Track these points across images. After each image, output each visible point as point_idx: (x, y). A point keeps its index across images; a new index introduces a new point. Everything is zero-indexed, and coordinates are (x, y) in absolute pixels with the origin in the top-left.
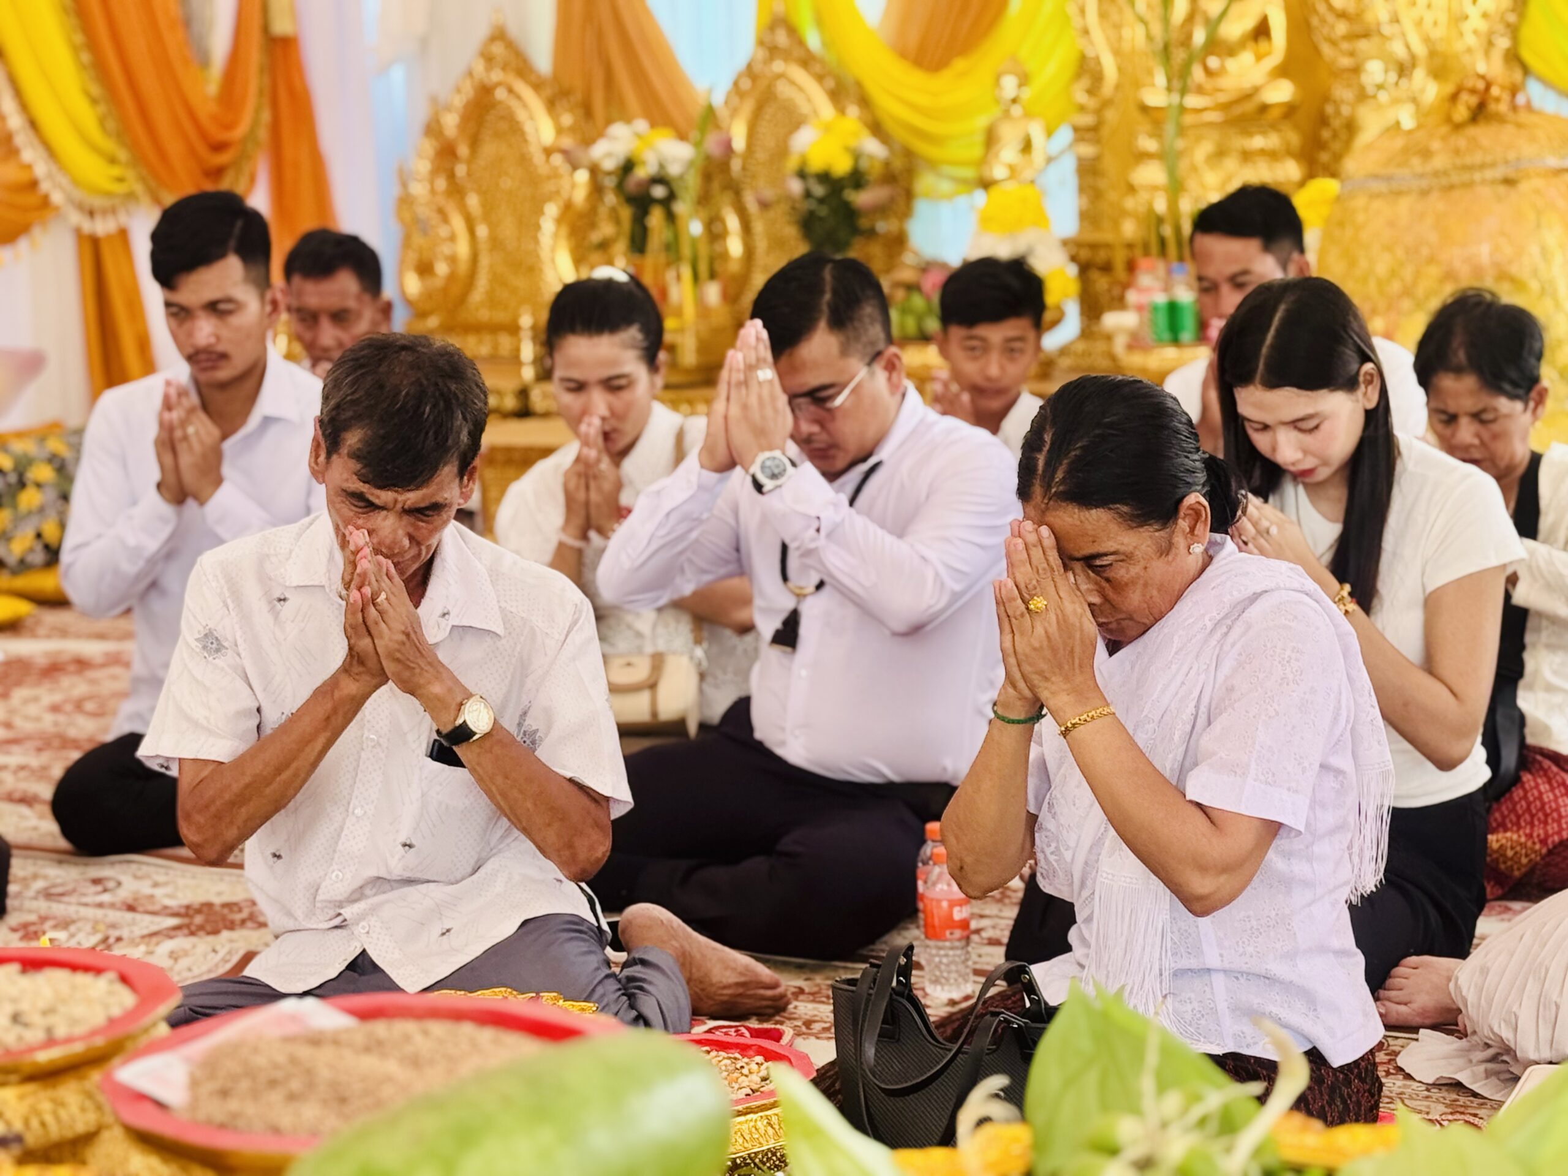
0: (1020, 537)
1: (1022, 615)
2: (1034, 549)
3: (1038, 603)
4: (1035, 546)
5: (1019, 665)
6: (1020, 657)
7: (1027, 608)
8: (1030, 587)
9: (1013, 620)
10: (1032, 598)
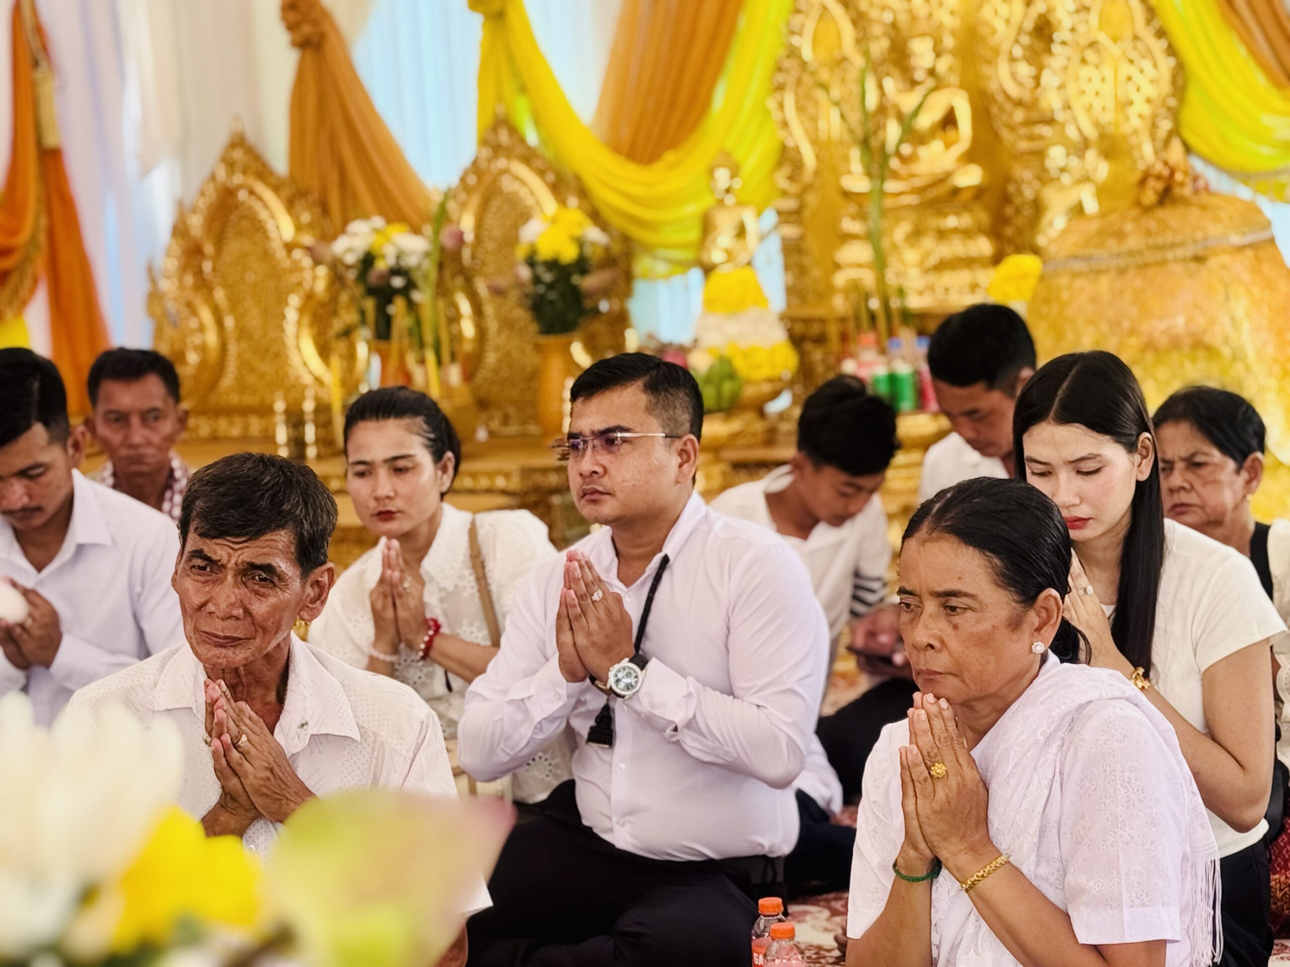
0: (923, 708)
1: (925, 780)
2: (936, 719)
3: (938, 769)
4: (936, 717)
5: (921, 827)
6: (922, 819)
7: (929, 773)
8: (932, 754)
9: (917, 784)
10: (934, 765)
